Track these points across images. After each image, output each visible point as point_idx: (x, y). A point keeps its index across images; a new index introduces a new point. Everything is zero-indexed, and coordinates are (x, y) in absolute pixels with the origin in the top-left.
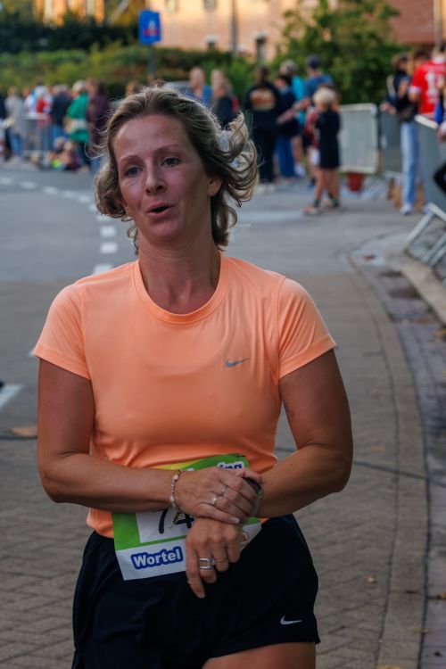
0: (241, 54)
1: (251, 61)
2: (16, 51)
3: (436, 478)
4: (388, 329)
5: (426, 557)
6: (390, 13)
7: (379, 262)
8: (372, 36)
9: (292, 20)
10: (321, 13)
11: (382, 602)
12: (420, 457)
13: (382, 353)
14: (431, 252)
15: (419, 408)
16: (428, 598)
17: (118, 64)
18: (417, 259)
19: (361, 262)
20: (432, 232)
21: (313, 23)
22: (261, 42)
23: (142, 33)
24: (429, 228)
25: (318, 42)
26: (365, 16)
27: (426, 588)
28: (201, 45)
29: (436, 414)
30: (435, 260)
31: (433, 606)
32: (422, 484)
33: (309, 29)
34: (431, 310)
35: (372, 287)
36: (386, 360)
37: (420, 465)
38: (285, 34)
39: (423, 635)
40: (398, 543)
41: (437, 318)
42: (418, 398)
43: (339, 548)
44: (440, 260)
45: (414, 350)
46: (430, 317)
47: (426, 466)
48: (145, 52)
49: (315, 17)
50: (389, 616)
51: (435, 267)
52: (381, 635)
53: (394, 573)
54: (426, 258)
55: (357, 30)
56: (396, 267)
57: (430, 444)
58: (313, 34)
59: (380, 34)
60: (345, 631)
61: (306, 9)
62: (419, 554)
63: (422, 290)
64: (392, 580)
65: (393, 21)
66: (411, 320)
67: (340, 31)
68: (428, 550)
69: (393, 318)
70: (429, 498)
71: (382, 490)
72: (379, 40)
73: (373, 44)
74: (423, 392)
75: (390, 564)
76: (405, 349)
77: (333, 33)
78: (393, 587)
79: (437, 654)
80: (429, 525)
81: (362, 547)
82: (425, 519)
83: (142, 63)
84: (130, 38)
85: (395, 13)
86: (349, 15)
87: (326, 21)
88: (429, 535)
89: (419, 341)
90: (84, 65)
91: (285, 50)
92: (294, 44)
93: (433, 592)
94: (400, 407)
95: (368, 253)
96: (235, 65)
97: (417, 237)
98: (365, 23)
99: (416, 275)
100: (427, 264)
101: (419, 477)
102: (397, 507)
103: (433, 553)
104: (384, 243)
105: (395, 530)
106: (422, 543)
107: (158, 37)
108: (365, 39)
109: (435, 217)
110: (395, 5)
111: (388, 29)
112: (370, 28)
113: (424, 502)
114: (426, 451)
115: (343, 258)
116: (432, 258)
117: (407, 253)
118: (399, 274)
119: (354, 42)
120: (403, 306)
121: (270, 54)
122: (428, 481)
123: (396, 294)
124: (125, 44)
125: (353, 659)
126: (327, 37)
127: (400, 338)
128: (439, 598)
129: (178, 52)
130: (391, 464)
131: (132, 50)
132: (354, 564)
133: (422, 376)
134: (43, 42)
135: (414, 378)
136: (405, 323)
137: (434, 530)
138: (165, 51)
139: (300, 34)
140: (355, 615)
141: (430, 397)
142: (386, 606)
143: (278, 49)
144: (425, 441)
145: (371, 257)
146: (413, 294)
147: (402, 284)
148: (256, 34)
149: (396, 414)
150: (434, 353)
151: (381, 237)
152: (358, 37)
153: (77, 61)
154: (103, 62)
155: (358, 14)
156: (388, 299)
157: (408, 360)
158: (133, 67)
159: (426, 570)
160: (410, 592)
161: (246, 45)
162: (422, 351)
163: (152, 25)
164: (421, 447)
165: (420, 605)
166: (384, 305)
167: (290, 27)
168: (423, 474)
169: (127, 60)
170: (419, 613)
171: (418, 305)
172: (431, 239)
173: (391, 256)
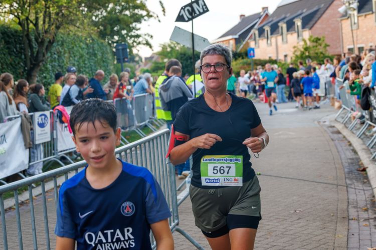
0: (280, 60)
1: (283, 62)
3: (349, 186)
4: (332, 143)
5: (348, 208)
6: (327, 46)
7: (327, 123)
8: (321, 53)
9: (296, 49)
10: (305, 46)
11: (336, 221)
12: (344, 180)
13: (330, 150)
14: (343, 119)
15: (343, 166)
16: (349, 220)
17: (241, 65)
18: (339, 122)
19: (322, 123)
20: (343, 114)
21: (302, 50)
22: (286, 56)
23: (249, 55)
24: (343, 112)
25: (304, 56)
26: (319, 47)
27: (348, 216)
28: (267, 58)
29: (348, 168)
30: (345, 122)
31: (350, 221)
32: (345, 188)
33: (301, 52)
34: (344, 137)
35: (325, 131)
36: (332, 152)
37: (344, 182)
38: (294, 53)
39: (348, 230)
40: (339, 204)
41: (346, 139)
42: (342, 163)
43: (321, 206)
44: (346, 122)
45: (340, 149)
46: (344, 139)
47: (346, 183)
48: (249, 60)
49: (303, 48)
50: (338, 224)
51: (345, 124)
52: (336, 230)
53: (339, 213)
54: (342, 122)
55: (317, 51)
56: (333, 125)
57: (347, 176)
58: (303, 53)
59: (324, 52)
60: (325, 229)
61: (300, 45)
62: (346, 207)
63: (341, 131)
64: (338, 214)
65: (328, 48)
66: (338, 140)
67: (311, 52)
68: (348, 206)
69: (333, 140)
70: (347, 191)
71: (333, 189)
72: (323, 54)
73: (322, 55)
74: (344, 161)
75: (337, 210)
76: (337, 149)
77: (309, 53)
78: (339, 216)
79: (353, 235)
80: (348, 199)
81: (329, 206)
82: (347, 197)
83: (249, 64)
84: (244, 57)
85: (328, 46)
86: (314, 47)
87: (306, 49)
88: (348, 202)
89: (341, 146)
91: (294, 58)
92: (297, 56)
93: (350, 218)
94: (337, 166)
95: (324, 121)
97: (338, 116)
98: (319, 49)
99: (339, 127)
100: (343, 123)
101: (344, 186)
102: (338, 194)
103: (350, 207)
104: (329, 117)
105: (338, 201)
106: (346, 204)
107: (254, 56)
108: (319, 54)
109: (344, 109)
110: (328, 44)
111: (326, 51)
112: (321, 50)
113: (346, 193)
114: (346, 178)
115: (316, 122)
116: (343, 121)
117: (336, 120)
118: (334, 127)
119: (316, 55)
120: (336, 136)
121: (289, 60)
122: (347, 187)
123: (333, 133)
124: (243, 58)
125: (328, 237)
126: (307, 54)
127: (336, 146)
128: (352, 219)
129: (260, 60)
130: (335, 182)
131: (245, 60)
132: (327, 210)
133: (343, 156)
135: (340, 157)
136: (337, 142)
137: (350, 200)
138: (256, 60)
139: (298, 53)
140: (328, 224)
141: (346, 163)
142: (337, 222)
143: (291, 58)
144: (345, 176)
145: (325, 122)
146: (339, 132)
147: (335, 129)
148: (285, 54)
149: (336, 168)
150: (347, 150)
151: (327, 116)
152: (317, 53)
154: (236, 65)
155: (316, 46)
156: (331, 134)
157: (338, 152)
158: (245, 66)
159: (348, 211)
160: (344, 218)
161: (281, 57)
162: (342, 149)
163: (252, 52)
164: (344, 177)
165: (347, 221)
166: (330, 136)
167: (295, 51)
168: (346, 185)
169: (244, 63)
170: (347, 224)
171: (340, 135)
172: (343, 115)
173: (331, 121)
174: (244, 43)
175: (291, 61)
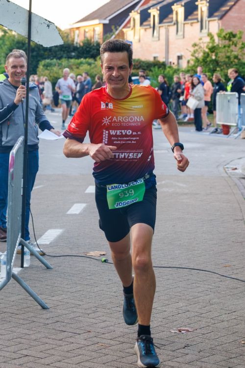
0: (170, 63)
1: (175, 67)
2: (60, 58)
7: (239, 171)
8: (236, 57)
9: (196, 48)
10: (211, 45)
13: (243, 219)
19: (230, 171)
21: (207, 50)
22: (179, 58)
25: (208, 59)
26: (233, 48)
33: (205, 53)
35: (236, 184)
38: (193, 55)
49: (208, 47)
55: (228, 54)
58: (207, 55)
59: (239, 57)
61: (204, 43)
67: (220, 55)
72: (240, 59)
73: (236, 61)
77: (216, 55)
86: (225, 46)
87: (213, 49)
90: (93, 66)
91: (192, 63)
92: (197, 60)
95: (235, 167)
96: (168, 69)
98: (232, 51)
104: (242, 161)
108: (232, 59)
111: (244, 54)
112: (236, 53)
115: (221, 169)
121: (184, 65)
126: (214, 57)
134: (73, 54)
139: (200, 55)
143: (188, 62)
145: (236, 169)
148: (179, 54)
151: (240, 159)
152: (229, 57)
153: (90, 64)
155: (229, 47)
156: (244, 191)
161: (173, 59)
166: (242, 194)
167: (195, 52)
174: (117, 32)
175: (188, 67)
